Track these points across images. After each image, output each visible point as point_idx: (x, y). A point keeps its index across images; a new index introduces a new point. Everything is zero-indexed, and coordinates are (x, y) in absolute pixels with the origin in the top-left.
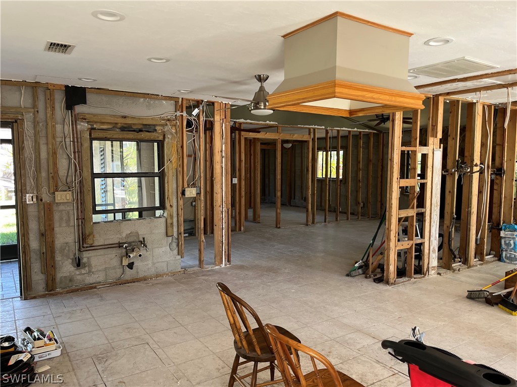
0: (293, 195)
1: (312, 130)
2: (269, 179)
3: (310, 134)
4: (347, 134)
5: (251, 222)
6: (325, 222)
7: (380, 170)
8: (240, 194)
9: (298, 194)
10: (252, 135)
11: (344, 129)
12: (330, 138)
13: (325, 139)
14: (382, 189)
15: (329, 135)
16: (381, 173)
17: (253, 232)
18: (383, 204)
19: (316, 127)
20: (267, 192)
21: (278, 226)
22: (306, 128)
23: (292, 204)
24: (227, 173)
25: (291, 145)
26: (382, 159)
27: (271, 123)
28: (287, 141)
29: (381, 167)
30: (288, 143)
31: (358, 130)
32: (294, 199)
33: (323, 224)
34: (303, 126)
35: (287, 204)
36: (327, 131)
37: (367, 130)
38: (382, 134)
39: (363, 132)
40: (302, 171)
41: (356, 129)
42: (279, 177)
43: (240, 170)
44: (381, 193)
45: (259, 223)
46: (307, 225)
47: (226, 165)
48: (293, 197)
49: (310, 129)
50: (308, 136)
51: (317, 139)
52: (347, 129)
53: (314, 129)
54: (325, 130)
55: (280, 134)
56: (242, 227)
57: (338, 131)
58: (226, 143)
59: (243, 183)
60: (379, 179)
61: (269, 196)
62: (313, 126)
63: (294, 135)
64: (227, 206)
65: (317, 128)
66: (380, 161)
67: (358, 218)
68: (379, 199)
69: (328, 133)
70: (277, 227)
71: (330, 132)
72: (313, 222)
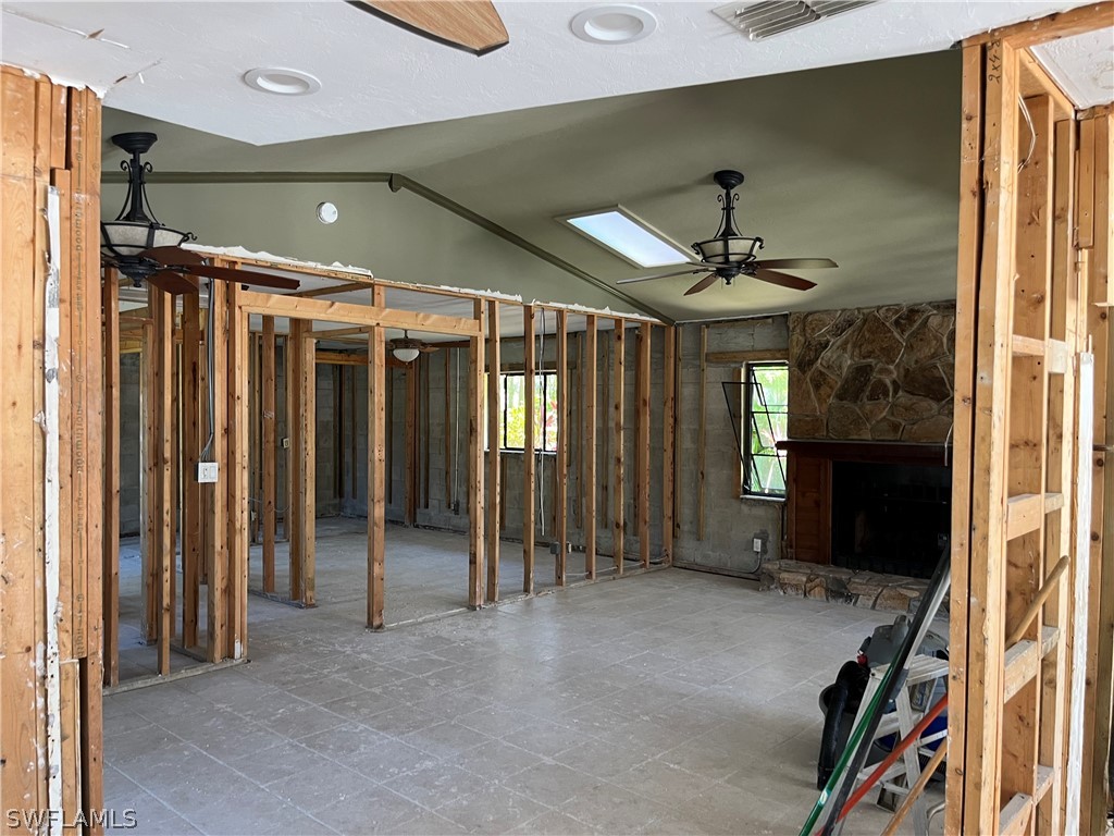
0: (422, 495)
1: (484, 306)
2: (354, 449)
3: (477, 316)
4: (584, 327)
5: (284, 602)
6: (527, 590)
7: (668, 429)
8: (231, 522)
9: (436, 493)
10: (281, 306)
11: (576, 307)
12: (537, 337)
13: (525, 338)
14: (674, 481)
15: (536, 327)
16: (671, 435)
17: (281, 658)
18: (678, 526)
19: (497, 294)
20: (348, 487)
21: (376, 622)
22: (466, 297)
23: (420, 521)
24: (75, 463)
25: (416, 353)
26: (675, 399)
27: (350, 269)
28: (406, 343)
29: (671, 421)
30: (407, 347)
31: (615, 313)
32: (427, 506)
33: (522, 598)
34: (455, 289)
35: (407, 523)
36: (528, 309)
37: (636, 316)
38: (673, 329)
39: (627, 319)
40: (447, 429)
41: (607, 311)
42: (378, 453)
43: (229, 431)
44: (674, 493)
45: (313, 606)
46: (472, 608)
47: (71, 420)
48: (422, 501)
49: (477, 302)
50: (472, 321)
51: (501, 339)
52: (583, 309)
53: (491, 303)
54: (522, 310)
55: (382, 309)
56: (237, 645)
57: (560, 312)
58: (70, 303)
59: (243, 480)
60: (668, 455)
61: (354, 497)
62: (489, 293)
63: (426, 317)
64: (75, 641)
65: (501, 301)
66: (670, 403)
67: (617, 571)
68: (668, 512)
69: (532, 317)
70: (370, 624)
71: (537, 315)
72: (490, 598)
